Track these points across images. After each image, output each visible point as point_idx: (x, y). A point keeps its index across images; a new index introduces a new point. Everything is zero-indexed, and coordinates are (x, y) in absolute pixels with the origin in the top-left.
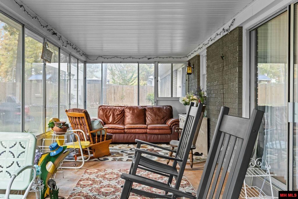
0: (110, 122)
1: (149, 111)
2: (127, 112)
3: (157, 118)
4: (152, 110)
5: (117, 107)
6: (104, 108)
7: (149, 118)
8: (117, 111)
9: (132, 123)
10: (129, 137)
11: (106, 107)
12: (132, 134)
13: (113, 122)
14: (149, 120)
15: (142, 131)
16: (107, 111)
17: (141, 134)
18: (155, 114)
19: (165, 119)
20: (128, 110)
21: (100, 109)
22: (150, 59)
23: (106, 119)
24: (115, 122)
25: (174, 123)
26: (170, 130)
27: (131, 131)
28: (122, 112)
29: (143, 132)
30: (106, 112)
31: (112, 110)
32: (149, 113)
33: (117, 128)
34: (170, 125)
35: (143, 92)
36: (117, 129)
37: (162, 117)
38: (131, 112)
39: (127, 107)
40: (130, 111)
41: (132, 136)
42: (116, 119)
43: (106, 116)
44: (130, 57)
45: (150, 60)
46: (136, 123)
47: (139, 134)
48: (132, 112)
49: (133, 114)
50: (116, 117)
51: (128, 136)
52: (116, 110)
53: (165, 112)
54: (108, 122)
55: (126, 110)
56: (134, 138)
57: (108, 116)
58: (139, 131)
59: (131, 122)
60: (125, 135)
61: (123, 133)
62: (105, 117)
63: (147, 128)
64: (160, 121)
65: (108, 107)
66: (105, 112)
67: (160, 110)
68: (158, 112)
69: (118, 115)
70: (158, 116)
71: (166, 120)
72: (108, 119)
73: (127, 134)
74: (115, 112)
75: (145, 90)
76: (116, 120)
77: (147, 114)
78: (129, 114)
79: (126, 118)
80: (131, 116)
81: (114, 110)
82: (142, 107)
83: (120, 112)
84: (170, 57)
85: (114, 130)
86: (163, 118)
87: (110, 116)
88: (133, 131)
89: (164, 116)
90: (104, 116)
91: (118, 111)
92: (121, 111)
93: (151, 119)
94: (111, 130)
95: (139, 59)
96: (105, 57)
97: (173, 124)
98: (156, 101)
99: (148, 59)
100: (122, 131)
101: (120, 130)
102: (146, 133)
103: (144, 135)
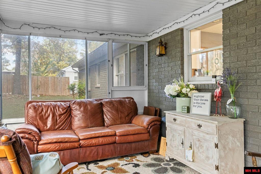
0: (48, 128)
1: (108, 107)
2: (76, 109)
3: (120, 115)
4: (111, 105)
5: (59, 103)
6: (37, 105)
7: (109, 117)
8: (59, 109)
9: (85, 127)
10: (88, 152)
11: (40, 103)
12: (93, 147)
13: (53, 127)
15: (109, 140)
16: (42, 110)
17: (107, 146)
18: (117, 110)
19: (130, 116)
21: (30, 108)
22: (102, 34)
23: (40, 123)
24: (57, 127)
25: (153, 123)
26: (148, 134)
27: (91, 142)
28: (67, 110)
29: (109, 142)
30: (41, 112)
31: (51, 109)
32: (109, 109)
33: (66, 140)
34: (147, 127)
35: (58, 82)
36: (66, 142)
37: (126, 114)
38: (82, 109)
39: (75, 102)
40: (80, 108)
41: (92, 150)
42: (58, 121)
43: (41, 118)
44: (74, 30)
45: (102, 36)
46: (91, 125)
47: (104, 146)
48: (84, 109)
49: (85, 111)
50: (58, 118)
51: (85, 153)
52: (57, 108)
53: (129, 106)
54: (45, 128)
55: (74, 106)
56: (96, 153)
57: (44, 118)
58: (104, 142)
59: (83, 125)
60: (81, 150)
61: (77, 148)
62: (39, 120)
64: (124, 119)
65: (44, 104)
66: (38, 112)
67: (122, 104)
68: (120, 107)
69: (60, 115)
70: (121, 112)
71: (132, 117)
72: (45, 124)
73: (85, 148)
74: (55, 110)
75: (59, 81)
76: (58, 123)
77: (105, 110)
78: (79, 112)
79: (74, 118)
80: (83, 116)
81: (55, 107)
82: (96, 101)
83: (65, 111)
84: (127, 35)
85: (62, 145)
86: (128, 115)
87: (47, 118)
88: (94, 141)
89: (129, 112)
90: (38, 118)
91: (62, 109)
92: (66, 108)
93: (112, 118)
94: (56, 145)
95: (88, 33)
96: (34, 25)
97: (151, 125)
98: (111, 92)
99: (101, 35)
100: (76, 144)
101: (72, 144)
102: (115, 143)
103: (112, 146)
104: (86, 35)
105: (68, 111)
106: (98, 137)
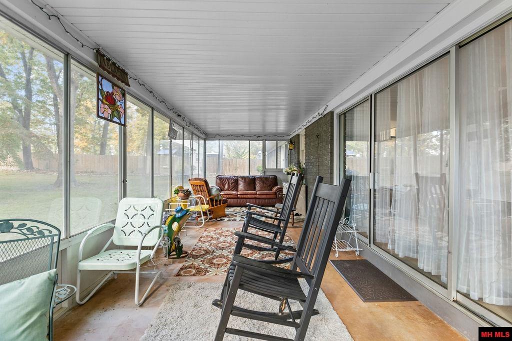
0: (226, 189)
1: (258, 180)
2: (240, 181)
3: (265, 185)
4: (260, 179)
5: (232, 177)
6: (221, 177)
10: (242, 201)
11: (223, 177)
12: (244, 199)
13: (228, 189)
14: (258, 187)
16: (224, 180)
18: (263, 183)
19: (271, 186)
20: (241, 179)
21: (218, 179)
23: (222, 186)
24: (230, 189)
25: (279, 190)
26: (275, 195)
27: (243, 196)
29: (253, 197)
31: (227, 179)
34: (275, 191)
36: (231, 195)
37: (269, 185)
38: (243, 180)
39: (240, 177)
42: (231, 186)
45: (259, 138)
46: (247, 190)
47: (250, 199)
49: (245, 182)
51: (240, 201)
52: (231, 179)
53: (271, 181)
55: (239, 179)
56: (246, 202)
57: (224, 184)
58: (250, 197)
59: (243, 189)
60: (238, 200)
61: (236, 198)
63: (256, 194)
64: (267, 188)
65: (225, 177)
66: (221, 181)
67: (267, 179)
68: (265, 181)
69: (232, 183)
72: (224, 187)
73: (240, 199)
74: (230, 181)
77: (256, 182)
78: (242, 182)
79: (239, 185)
80: (243, 184)
81: (229, 179)
82: (252, 176)
83: (234, 181)
84: (275, 136)
85: (229, 196)
88: (245, 196)
90: (221, 184)
93: (260, 187)
94: (227, 195)
96: (221, 135)
97: (277, 191)
98: (264, 172)
99: (257, 137)
100: (236, 196)
101: (234, 196)
102: (255, 198)
103: (254, 200)
104: (249, 138)
105: (236, 182)
106: (247, 194)
